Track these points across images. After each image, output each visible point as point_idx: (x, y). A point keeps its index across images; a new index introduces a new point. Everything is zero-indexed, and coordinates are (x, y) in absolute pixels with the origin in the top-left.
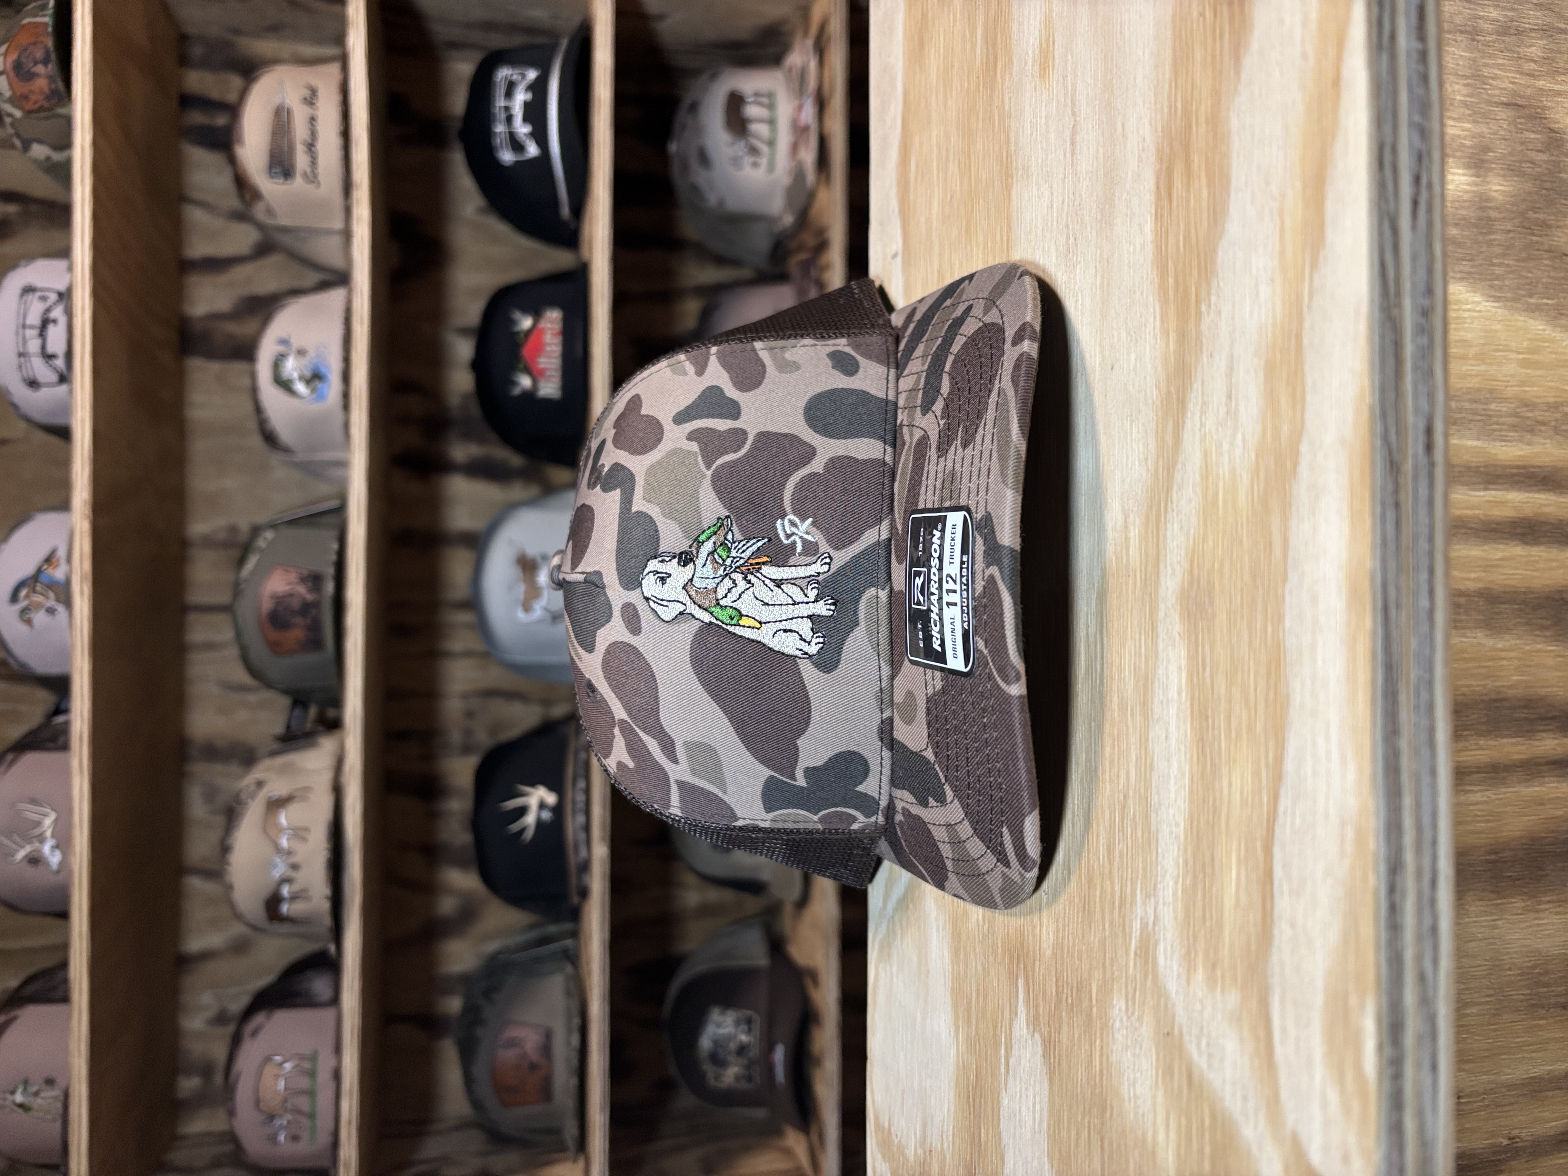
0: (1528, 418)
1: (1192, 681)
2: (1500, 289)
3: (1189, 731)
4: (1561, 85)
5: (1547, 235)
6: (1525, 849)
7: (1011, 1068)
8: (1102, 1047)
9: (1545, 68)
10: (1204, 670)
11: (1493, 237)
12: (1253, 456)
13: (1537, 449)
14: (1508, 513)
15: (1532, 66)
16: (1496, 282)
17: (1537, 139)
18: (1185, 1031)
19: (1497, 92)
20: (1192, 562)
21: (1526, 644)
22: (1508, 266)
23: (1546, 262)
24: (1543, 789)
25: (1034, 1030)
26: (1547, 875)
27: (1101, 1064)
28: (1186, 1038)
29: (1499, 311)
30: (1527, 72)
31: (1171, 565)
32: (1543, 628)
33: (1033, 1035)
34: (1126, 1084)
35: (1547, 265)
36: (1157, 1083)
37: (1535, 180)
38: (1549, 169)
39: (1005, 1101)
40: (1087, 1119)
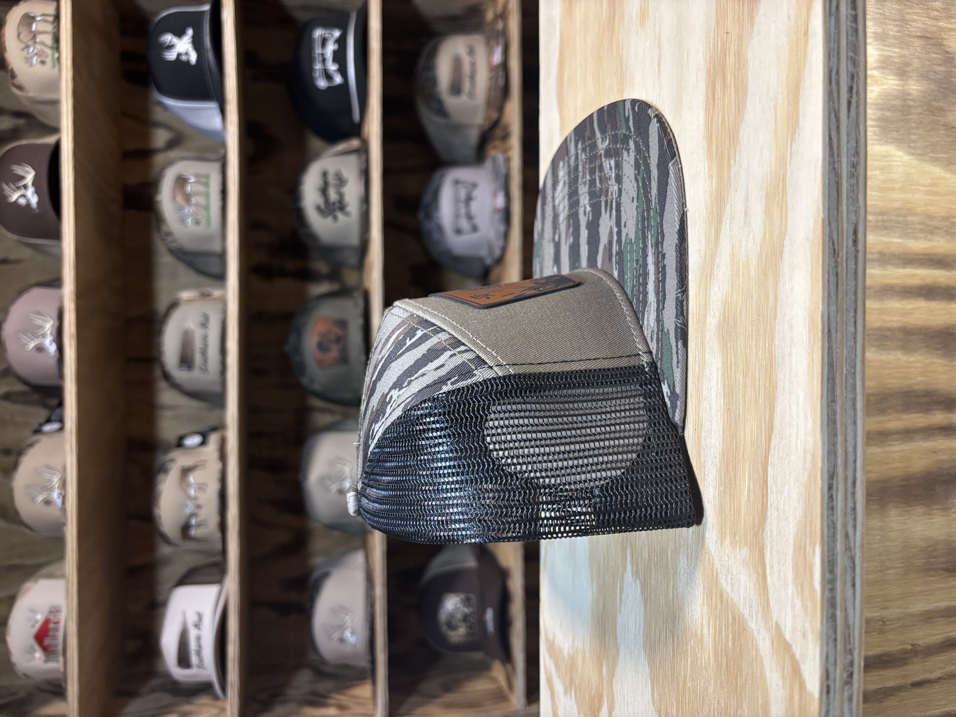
0: (930, 225)
1: (724, 376)
3: (722, 405)
4: (953, 24)
5: (943, 116)
6: (924, 478)
7: (623, 600)
8: (674, 585)
9: (943, 15)
10: (731, 368)
11: (910, 117)
12: (759, 248)
13: (935, 244)
14: (916, 282)
15: (936, 13)
16: (912, 144)
17: (938, 58)
18: (719, 571)
19: (914, 29)
20: (725, 308)
21: (926, 359)
22: (919, 134)
23: (942, 132)
24: (935, 443)
25: (636, 578)
26: (937, 493)
27: (673, 594)
28: (720, 576)
29: (913, 161)
30: (933, 17)
31: (713, 310)
32: (937, 349)
33: (635, 581)
34: (687, 604)
35: (943, 134)
36: (703, 602)
37: (937, 82)
38: (945, 77)
39: (619, 620)
40: (665, 625)
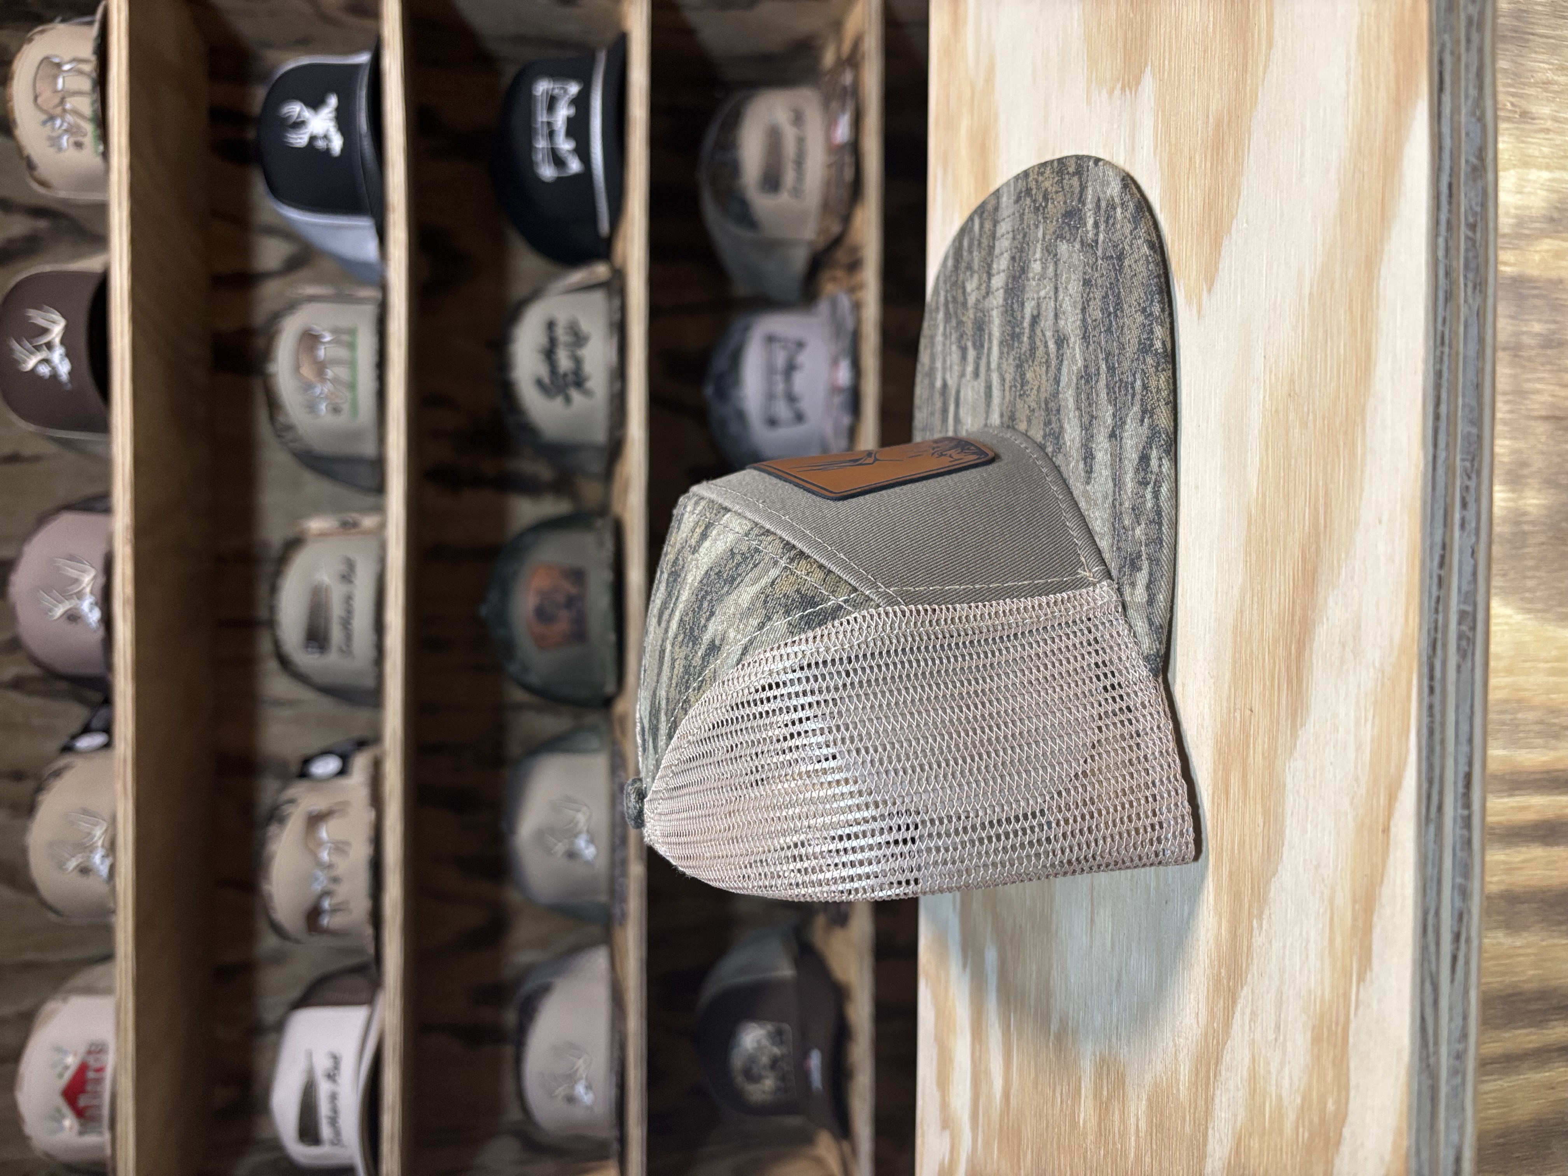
0: (1554, 724)
2: (1531, 601)
6: (1534, 1131)
13: (1561, 754)
14: (1530, 816)
16: (1527, 595)
19: (1536, 406)
21: (1543, 940)
22: (1540, 578)
24: (1553, 1073)
26: (1553, 1153)
29: (1529, 623)
31: (1219, 1132)
32: (1560, 923)
